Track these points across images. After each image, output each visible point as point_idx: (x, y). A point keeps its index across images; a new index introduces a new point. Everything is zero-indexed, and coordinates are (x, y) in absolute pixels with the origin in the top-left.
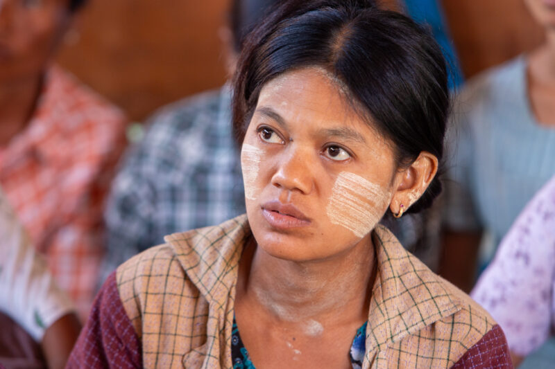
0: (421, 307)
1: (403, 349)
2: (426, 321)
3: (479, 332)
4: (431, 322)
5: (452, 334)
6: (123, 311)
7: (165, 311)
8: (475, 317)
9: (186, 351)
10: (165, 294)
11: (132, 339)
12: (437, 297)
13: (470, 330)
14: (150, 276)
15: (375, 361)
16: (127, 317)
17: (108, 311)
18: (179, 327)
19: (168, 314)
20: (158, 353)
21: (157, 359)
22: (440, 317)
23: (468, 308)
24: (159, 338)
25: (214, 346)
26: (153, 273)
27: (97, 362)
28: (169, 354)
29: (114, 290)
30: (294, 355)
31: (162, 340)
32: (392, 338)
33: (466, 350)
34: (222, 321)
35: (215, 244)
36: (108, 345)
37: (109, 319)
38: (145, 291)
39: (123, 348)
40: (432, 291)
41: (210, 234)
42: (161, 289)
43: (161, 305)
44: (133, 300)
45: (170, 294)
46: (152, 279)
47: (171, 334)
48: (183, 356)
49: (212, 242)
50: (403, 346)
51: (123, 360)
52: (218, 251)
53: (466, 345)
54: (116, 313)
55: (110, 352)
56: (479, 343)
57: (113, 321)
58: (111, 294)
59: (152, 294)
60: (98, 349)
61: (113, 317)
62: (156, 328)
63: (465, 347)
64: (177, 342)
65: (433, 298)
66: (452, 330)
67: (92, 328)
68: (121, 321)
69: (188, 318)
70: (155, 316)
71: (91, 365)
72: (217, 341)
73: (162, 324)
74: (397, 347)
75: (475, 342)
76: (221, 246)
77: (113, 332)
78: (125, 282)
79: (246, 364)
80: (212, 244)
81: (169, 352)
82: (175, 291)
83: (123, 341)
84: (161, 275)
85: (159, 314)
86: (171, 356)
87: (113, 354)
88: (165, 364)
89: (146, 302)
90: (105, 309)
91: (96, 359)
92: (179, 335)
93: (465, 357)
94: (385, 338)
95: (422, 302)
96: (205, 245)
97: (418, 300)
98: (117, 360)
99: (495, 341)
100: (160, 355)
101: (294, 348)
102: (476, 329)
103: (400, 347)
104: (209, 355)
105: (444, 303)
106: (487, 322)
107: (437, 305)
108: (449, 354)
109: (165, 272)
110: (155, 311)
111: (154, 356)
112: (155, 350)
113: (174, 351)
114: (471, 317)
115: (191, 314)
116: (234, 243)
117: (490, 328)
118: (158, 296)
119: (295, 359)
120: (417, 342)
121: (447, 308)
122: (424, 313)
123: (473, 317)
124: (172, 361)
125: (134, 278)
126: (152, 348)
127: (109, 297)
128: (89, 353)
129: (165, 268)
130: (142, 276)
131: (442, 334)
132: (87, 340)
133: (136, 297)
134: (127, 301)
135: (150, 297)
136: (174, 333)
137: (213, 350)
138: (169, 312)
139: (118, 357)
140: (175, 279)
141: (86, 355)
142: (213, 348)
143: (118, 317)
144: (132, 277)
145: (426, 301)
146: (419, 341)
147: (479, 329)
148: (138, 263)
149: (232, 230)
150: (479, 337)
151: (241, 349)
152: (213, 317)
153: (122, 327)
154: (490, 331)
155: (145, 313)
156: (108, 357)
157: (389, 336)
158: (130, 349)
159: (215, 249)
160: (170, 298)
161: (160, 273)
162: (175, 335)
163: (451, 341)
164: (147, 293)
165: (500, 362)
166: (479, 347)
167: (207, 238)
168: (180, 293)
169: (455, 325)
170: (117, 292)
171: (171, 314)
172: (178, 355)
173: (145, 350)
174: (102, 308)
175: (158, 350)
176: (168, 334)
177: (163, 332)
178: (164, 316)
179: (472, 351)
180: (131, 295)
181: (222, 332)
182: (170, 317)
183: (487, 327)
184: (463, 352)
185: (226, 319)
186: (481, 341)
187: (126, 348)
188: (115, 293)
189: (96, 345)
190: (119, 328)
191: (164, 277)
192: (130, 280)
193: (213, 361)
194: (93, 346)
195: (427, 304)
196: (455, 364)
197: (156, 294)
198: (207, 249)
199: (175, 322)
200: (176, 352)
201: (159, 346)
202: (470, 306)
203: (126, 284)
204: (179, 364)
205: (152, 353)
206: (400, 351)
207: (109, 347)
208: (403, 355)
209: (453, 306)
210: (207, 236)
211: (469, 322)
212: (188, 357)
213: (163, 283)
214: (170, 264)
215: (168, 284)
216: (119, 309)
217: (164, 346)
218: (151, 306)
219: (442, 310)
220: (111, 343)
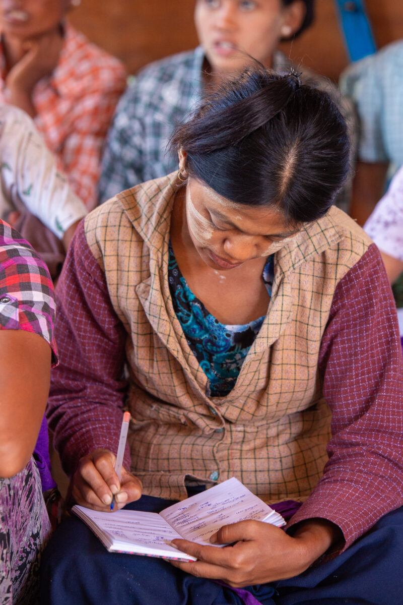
0: (314, 239)
1: (302, 272)
2: (318, 251)
3: (358, 254)
4: (322, 251)
5: (338, 258)
6: (90, 253)
7: (120, 254)
8: (355, 242)
9: (138, 282)
10: (118, 240)
11: (98, 273)
12: (325, 230)
13: (351, 254)
14: (107, 226)
15: (282, 285)
16: (93, 257)
17: (80, 253)
18: (130, 265)
19: (122, 256)
20: (118, 284)
21: (117, 289)
22: (328, 247)
23: (349, 236)
24: (118, 273)
25: (155, 281)
26: (109, 224)
27: (74, 288)
28: (125, 285)
29: (83, 236)
30: (220, 279)
31: (119, 275)
32: (293, 266)
33: (349, 269)
34: (160, 260)
35: (152, 199)
36: (81, 278)
37: (80, 259)
38: (104, 239)
39: (92, 281)
40: (322, 226)
41: (149, 190)
42: (115, 236)
43: (116, 248)
44: (96, 244)
45: (122, 240)
46: (109, 229)
47: (125, 271)
48: (136, 286)
49: (150, 198)
50: (302, 270)
51: (94, 288)
52: (155, 205)
53: (349, 266)
54: (85, 254)
55: (83, 283)
56: (358, 263)
57: (83, 260)
58: (81, 240)
59: (109, 241)
60: (74, 279)
61: (83, 258)
62: (114, 266)
63: (348, 267)
64: (130, 277)
65: (322, 231)
66: (338, 256)
67: (69, 264)
68: (89, 261)
69: (137, 257)
70: (113, 257)
71: (70, 291)
72: (157, 278)
73: (119, 263)
74: (297, 271)
75: (355, 263)
76: (157, 201)
77: (83, 268)
78: (89, 231)
79: (185, 289)
80: (150, 200)
81: (125, 284)
82: (126, 238)
83: (92, 275)
84: (115, 226)
85: (116, 256)
86: (126, 287)
87: (86, 285)
88: (123, 293)
89: (105, 247)
90: (77, 251)
91: (73, 286)
92: (131, 271)
93: (349, 274)
94: (288, 266)
95: (315, 235)
96: (145, 201)
97: (311, 234)
98: (89, 288)
99: (370, 259)
100: (119, 286)
101: (220, 275)
102: (356, 253)
103: (300, 271)
104: (152, 288)
105: (331, 234)
106: (364, 244)
107: (325, 237)
108: (336, 275)
109: (117, 224)
110: (113, 253)
111: (115, 286)
112: (115, 282)
113: (128, 283)
114: (352, 243)
115: (139, 255)
116: (165, 200)
117: (366, 249)
118: (114, 242)
119: (221, 282)
120: (312, 266)
121: (333, 239)
122: (316, 243)
123: (354, 242)
124: (128, 290)
125: (96, 228)
126: (113, 281)
127: (79, 242)
128: (68, 282)
129: (118, 220)
130: (101, 227)
131: (330, 259)
132: (66, 272)
133: (97, 242)
134: (92, 245)
135: (107, 243)
136: (127, 270)
137: (154, 284)
138: (123, 254)
139: (89, 286)
140: (126, 228)
141: (66, 283)
142: (155, 282)
143: (87, 258)
144: (95, 227)
145: (317, 234)
146: (314, 265)
147: (358, 253)
148: (98, 216)
149: (165, 187)
150: (358, 258)
151: (181, 279)
152: (153, 259)
153: (90, 265)
154: (367, 252)
155: (105, 256)
156: (82, 286)
157: (291, 265)
158: (98, 281)
159: (153, 204)
160: (122, 243)
161: (114, 224)
162: (128, 271)
163: (337, 264)
164: (105, 240)
165: (375, 274)
166: (359, 266)
167: (147, 194)
168: (130, 239)
169: (340, 251)
170: (85, 238)
171: (124, 256)
172: (131, 286)
173: (108, 282)
174: (76, 250)
175: (118, 282)
176: (123, 271)
177: (119, 270)
178: (119, 257)
179: (354, 270)
180: (95, 242)
181: (160, 269)
182: (123, 258)
183: (364, 249)
184: (346, 270)
185: (162, 260)
186: (360, 261)
187: (94, 280)
188: (83, 239)
189: (72, 276)
190: (88, 265)
191: (117, 227)
192: (93, 230)
193: (155, 293)
194: (71, 276)
195: (318, 237)
196: (341, 280)
197: (112, 240)
198: (147, 204)
199: (128, 262)
200: (129, 284)
201: (118, 279)
202: (351, 233)
203: (91, 232)
204: (133, 292)
205: (113, 284)
206: (300, 274)
207: (82, 279)
208: (302, 276)
209: (337, 236)
210: (147, 192)
211: (350, 248)
212: (139, 287)
213: (117, 233)
214: (121, 217)
215: (120, 232)
216: (87, 252)
217: (121, 279)
218: (109, 250)
219: (329, 240)
220: (83, 277)
